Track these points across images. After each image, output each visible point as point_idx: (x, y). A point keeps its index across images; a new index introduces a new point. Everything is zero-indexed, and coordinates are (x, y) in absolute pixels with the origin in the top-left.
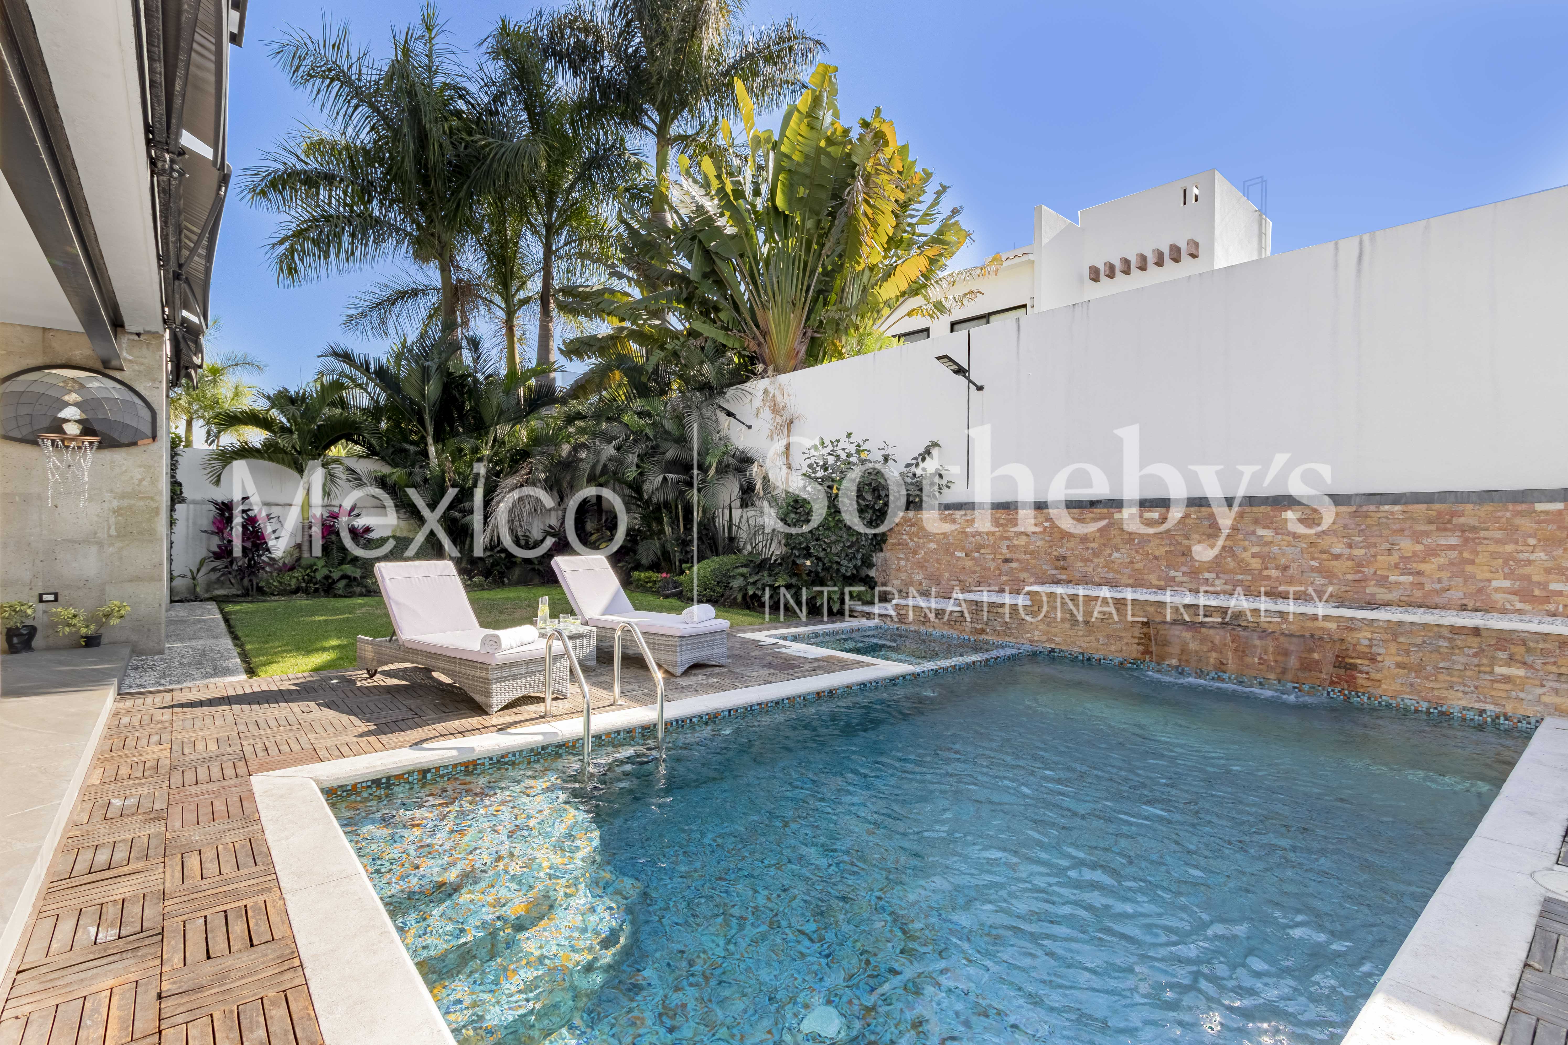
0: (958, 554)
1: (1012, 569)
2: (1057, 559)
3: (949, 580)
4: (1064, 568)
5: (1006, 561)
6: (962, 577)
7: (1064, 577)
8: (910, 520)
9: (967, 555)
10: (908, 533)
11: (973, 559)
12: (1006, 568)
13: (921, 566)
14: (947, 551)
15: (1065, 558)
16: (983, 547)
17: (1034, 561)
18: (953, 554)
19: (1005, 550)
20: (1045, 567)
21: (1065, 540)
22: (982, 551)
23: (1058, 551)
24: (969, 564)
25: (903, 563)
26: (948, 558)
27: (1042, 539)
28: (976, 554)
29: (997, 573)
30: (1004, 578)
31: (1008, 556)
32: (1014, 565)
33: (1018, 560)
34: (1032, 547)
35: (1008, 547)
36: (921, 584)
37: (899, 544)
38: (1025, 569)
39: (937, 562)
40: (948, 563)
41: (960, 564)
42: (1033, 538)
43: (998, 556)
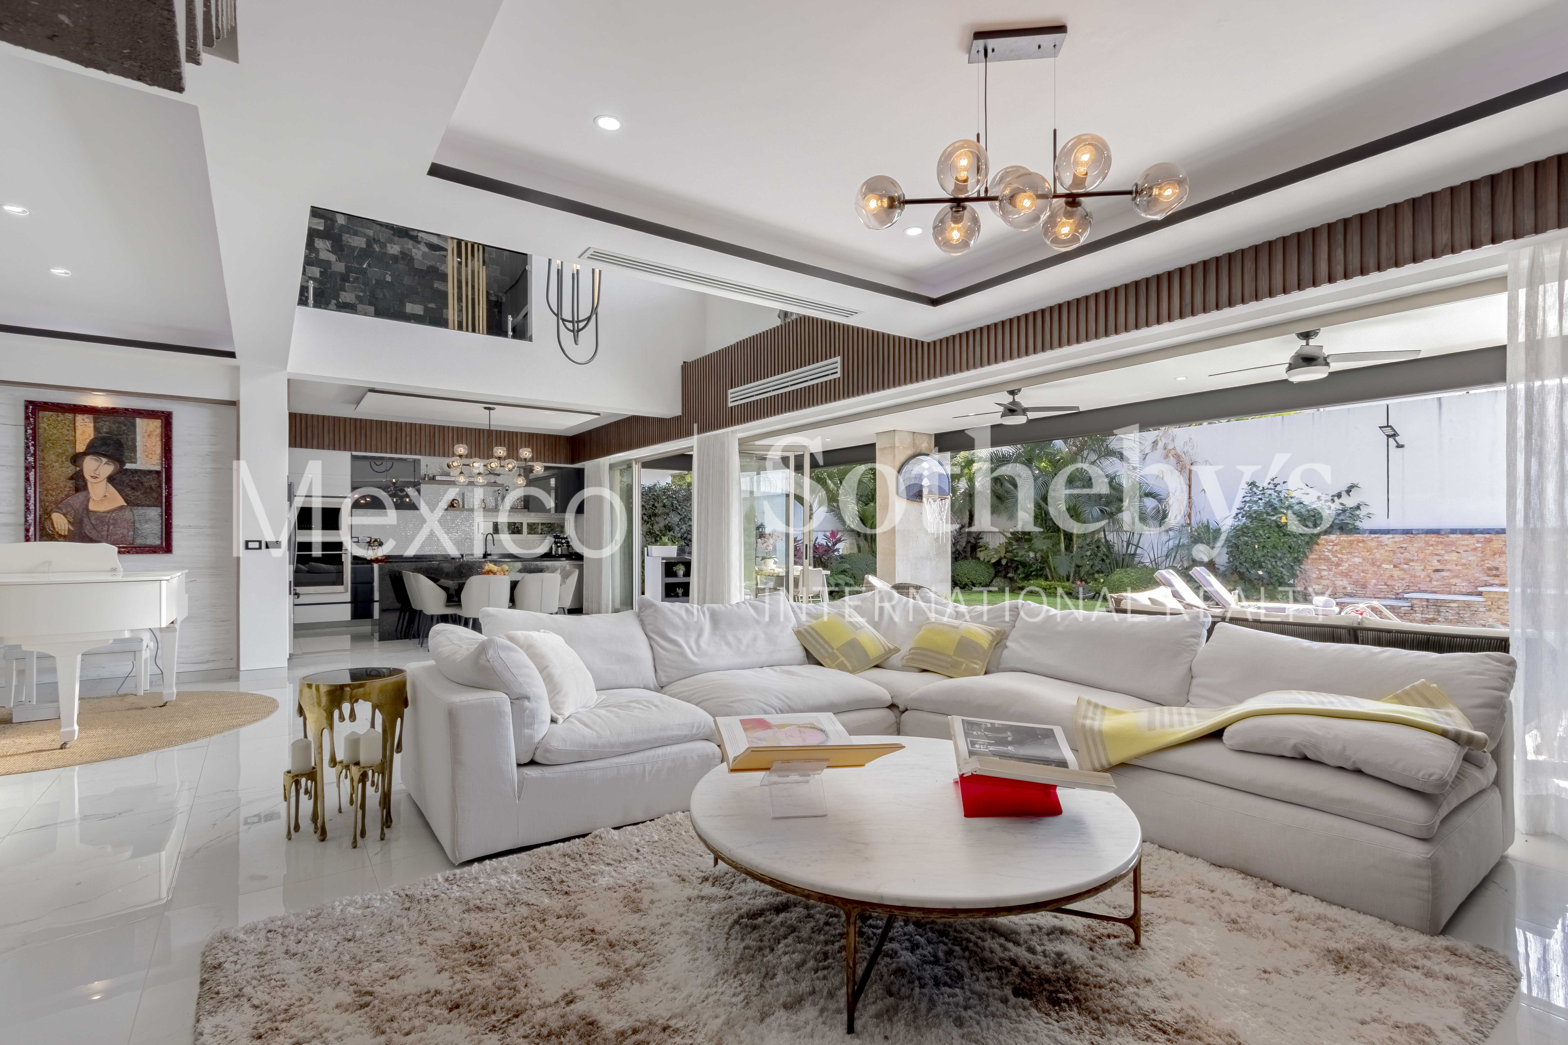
0: (1385, 566)
1: (1443, 577)
2: (1490, 569)
3: (1376, 585)
5: (1437, 571)
6: (1390, 583)
7: (1497, 582)
8: (1332, 542)
9: (1395, 566)
10: (1329, 551)
11: (1402, 570)
12: (1437, 576)
13: (1345, 575)
14: (1373, 564)
15: (1497, 569)
16: (1413, 561)
17: (1466, 571)
18: (1379, 567)
19: (1435, 563)
20: (1477, 575)
21: (1497, 556)
22: (1412, 564)
23: (1489, 564)
24: (1397, 573)
25: (1324, 573)
26: (1375, 569)
27: (1474, 555)
28: (1405, 566)
29: (1428, 579)
30: (1435, 583)
31: (1439, 568)
33: (1449, 570)
34: (1464, 561)
35: (1439, 561)
37: (1320, 559)
38: (1457, 576)
39: (1363, 572)
40: (1375, 573)
41: (1388, 574)
42: (1464, 554)
43: (1428, 567)
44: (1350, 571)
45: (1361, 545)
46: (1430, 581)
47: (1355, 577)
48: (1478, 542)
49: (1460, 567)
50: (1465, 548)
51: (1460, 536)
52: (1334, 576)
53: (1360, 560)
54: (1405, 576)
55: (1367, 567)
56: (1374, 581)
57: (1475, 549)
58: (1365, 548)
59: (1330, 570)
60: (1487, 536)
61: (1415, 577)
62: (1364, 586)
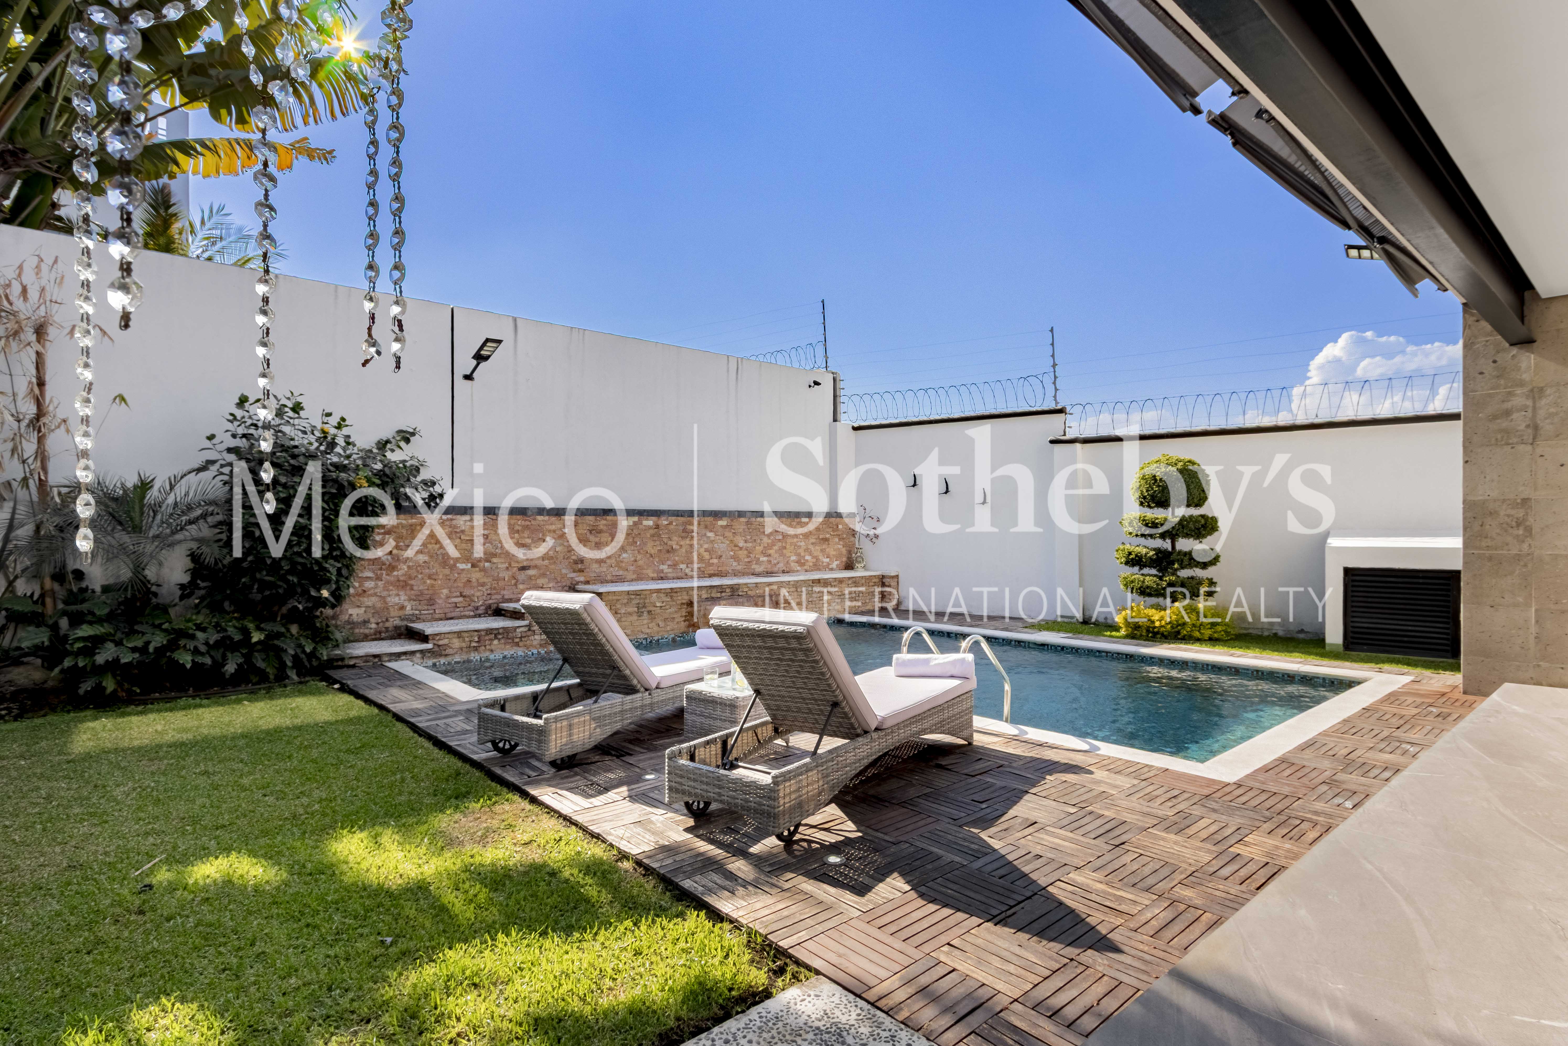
0: (461, 566)
1: (530, 578)
2: (577, 562)
3: (448, 597)
4: (581, 571)
5: (523, 568)
6: (467, 592)
7: (584, 578)
9: (473, 566)
11: (484, 570)
14: (444, 563)
15: (582, 562)
17: (555, 566)
18: (453, 567)
20: (564, 571)
22: (495, 560)
24: (476, 575)
25: (369, 584)
26: (447, 571)
28: (487, 564)
29: (513, 582)
31: (524, 564)
32: (531, 572)
33: (536, 567)
36: (402, 608)
38: (543, 575)
39: (430, 577)
40: (447, 578)
41: (464, 578)
43: (514, 564)
44: (410, 578)
46: (516, 585)
49: (546, 562)
51: (547, 518)
52: (385, 588)
53: (426, 558)
54: (485, 580)
55: (436, 568)
56: (445, 591)
59: (379, 578)
61: (498, 579)
62: (431, 602)
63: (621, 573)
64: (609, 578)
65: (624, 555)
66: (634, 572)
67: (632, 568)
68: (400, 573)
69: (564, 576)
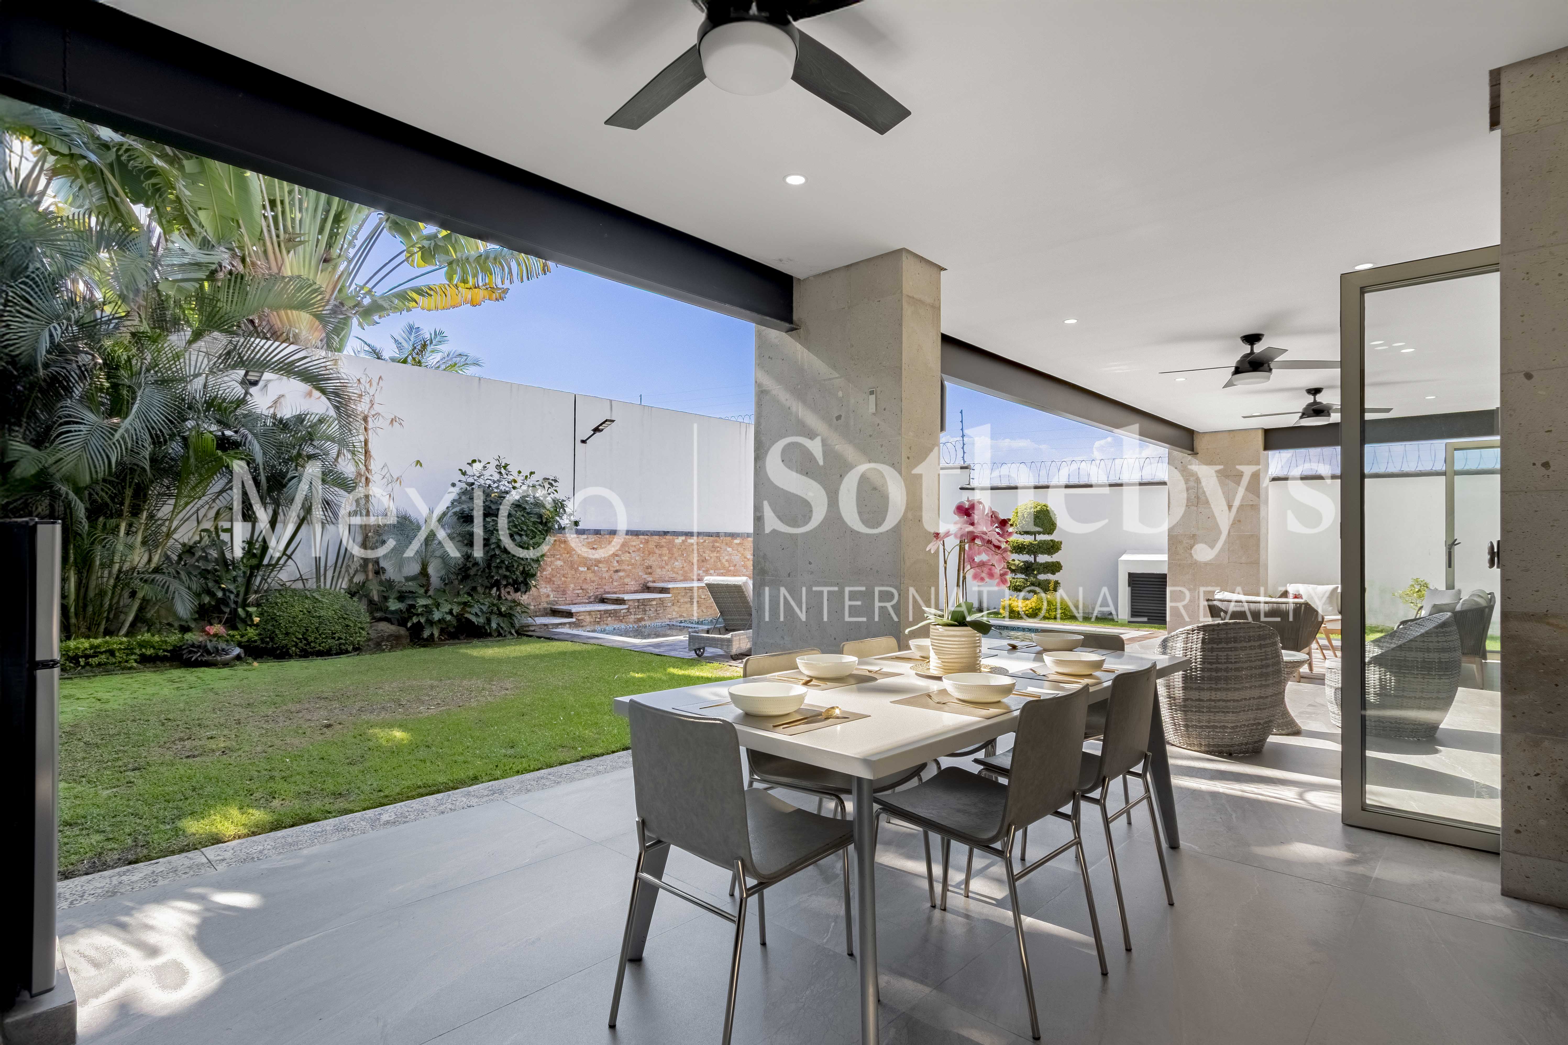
0: (581, 569)
1: (620, 578)
2: (648, 568)
3: (575, 590)
4: (650, 573)
5: (617, 571)
6: (585, 587)
9: (588, 569)
11: (594, 572)
12: (616, 576)
13: (551, 581)
14: (572, 567)
15: (651, 567)
16: (601, 562)
17: (635, 570)
18: (576, 570)
19: (616, 564)
20: (640, 574)
21: (651, 556)
22: (600, 565)
24: (590, 576)
26: (573, 572)
27: (640, 555)
28: (596, 568)
29: (610, 580)
30: (615, 584)
31: (617, 568)
32: (621, 574)
33: (624, 570)
34: (634, 561)
35: (618, 562)
36: (548, 596)
38: (628, 576)
39: (564, 576)
40: (573, 577)
41: (583, 576)
42: (633, 555)
44: (553, 576)
45: (562, 546)
46: (612, 582)
47: (558, 582)
48: (641, 543)
49: (630, 567)
50: (633, 549)
51: (630, 537)
53: (562, 563)
56: (572, 586)
57: (639, 550)
58: (565, 549)
60: (646, 537)
61: (601, 578)
62: (564, 592)
63: (674, 575)
64: (667, 579)
65: (677, 563)
66: (682, 575)
67: (681, 572)
68: (547, 573)
69: (640, 577)
